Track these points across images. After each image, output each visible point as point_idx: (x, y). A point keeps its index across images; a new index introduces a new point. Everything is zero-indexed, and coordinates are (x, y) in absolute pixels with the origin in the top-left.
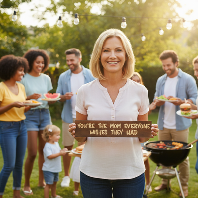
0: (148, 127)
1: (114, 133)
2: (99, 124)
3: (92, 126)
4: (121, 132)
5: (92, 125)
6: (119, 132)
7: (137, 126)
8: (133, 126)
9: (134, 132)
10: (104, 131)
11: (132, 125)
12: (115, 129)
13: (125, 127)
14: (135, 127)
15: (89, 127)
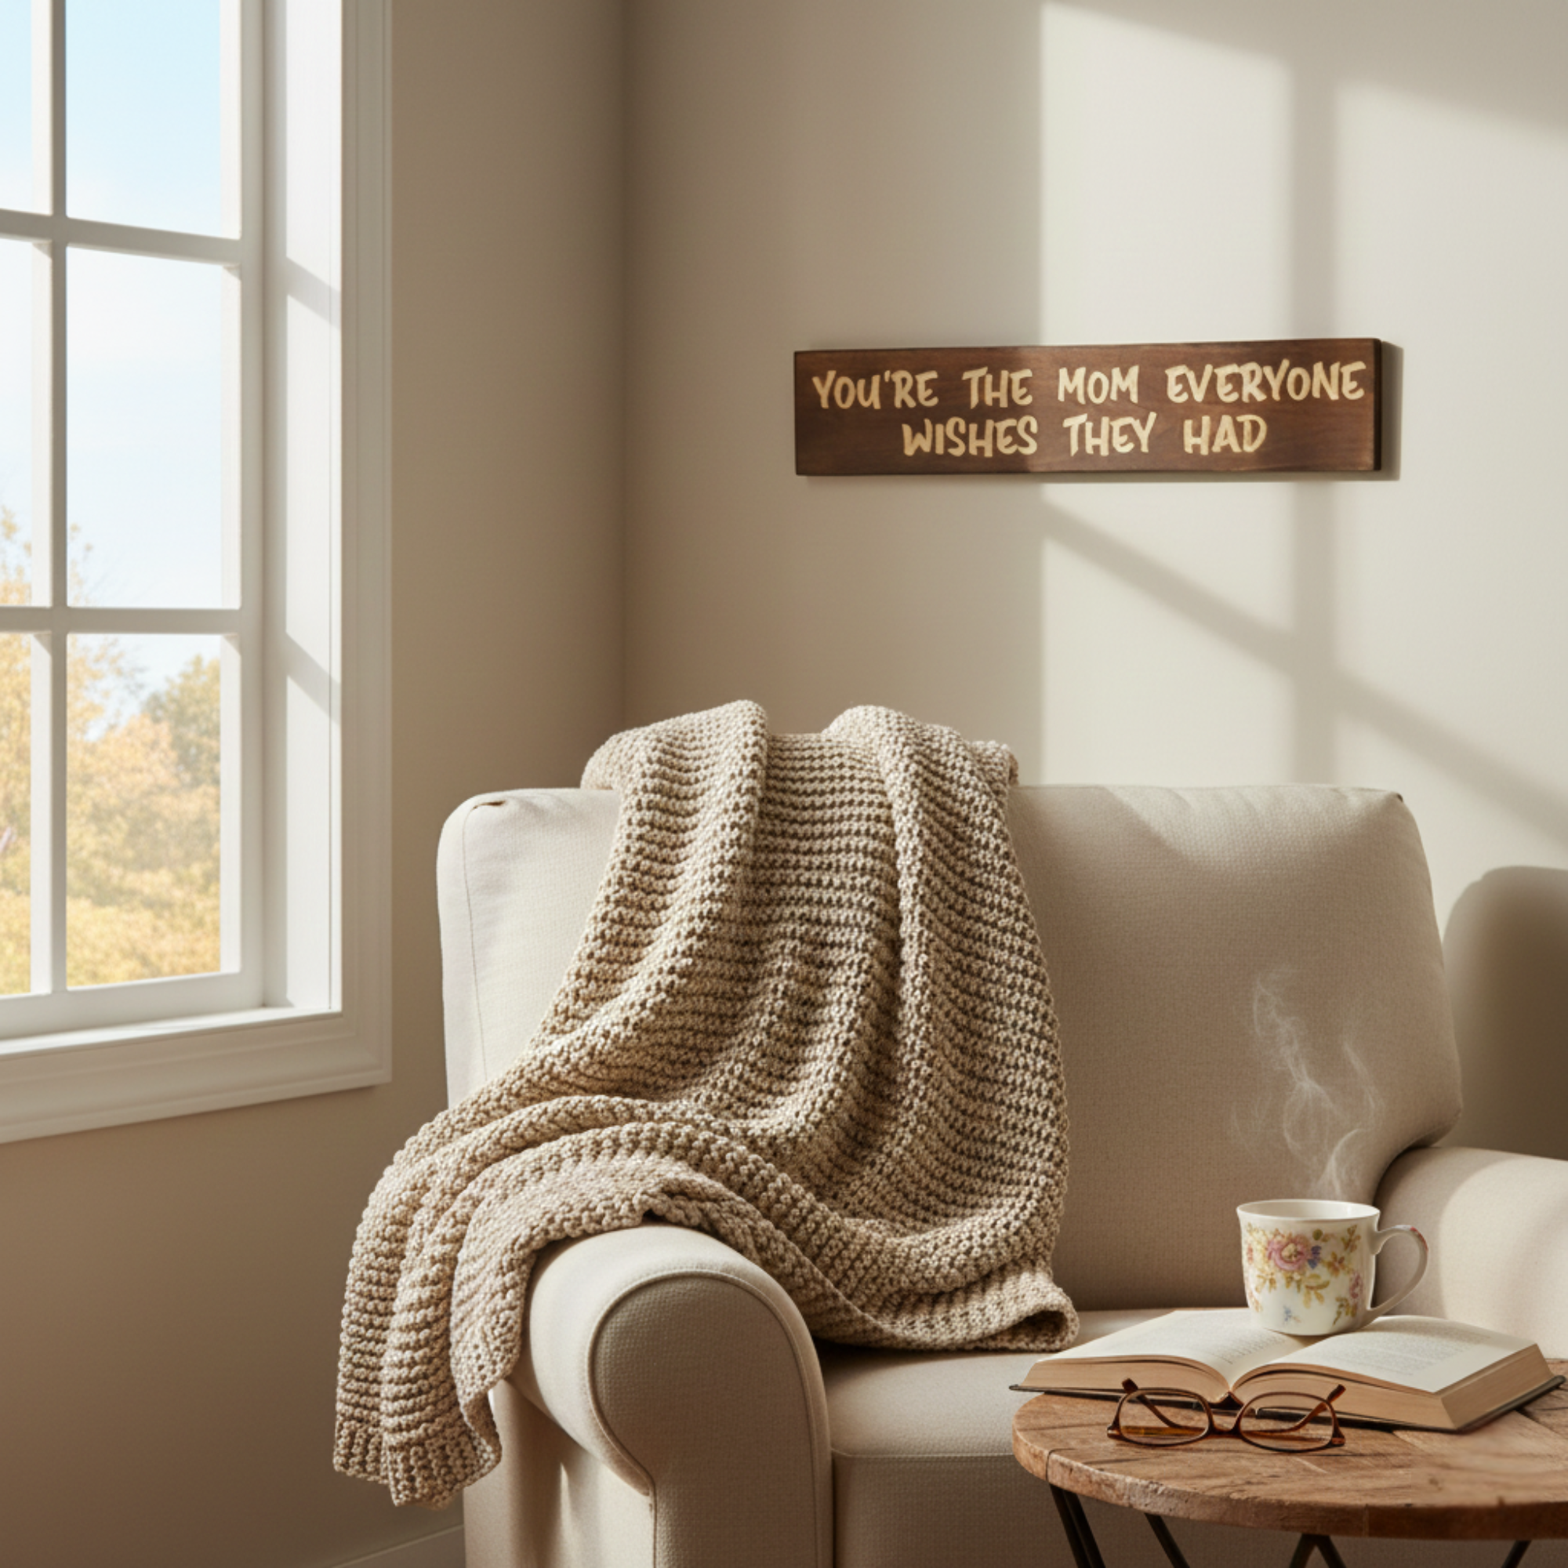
0: (1349, 385)
1: (1090, 442)
2: (973, 376)
3: (923, 393)
4: (1144, 435)
5: (922, 378)
6: (1127, 430)
7: (1265, 386)
8: (1236, 381)
9: (1239, 427)
10: (1011, 431)
11: (1224, 372)
12: (1096, 412)
13: (1173, 390)
14: (1251, 389)
15: (901, 395)
